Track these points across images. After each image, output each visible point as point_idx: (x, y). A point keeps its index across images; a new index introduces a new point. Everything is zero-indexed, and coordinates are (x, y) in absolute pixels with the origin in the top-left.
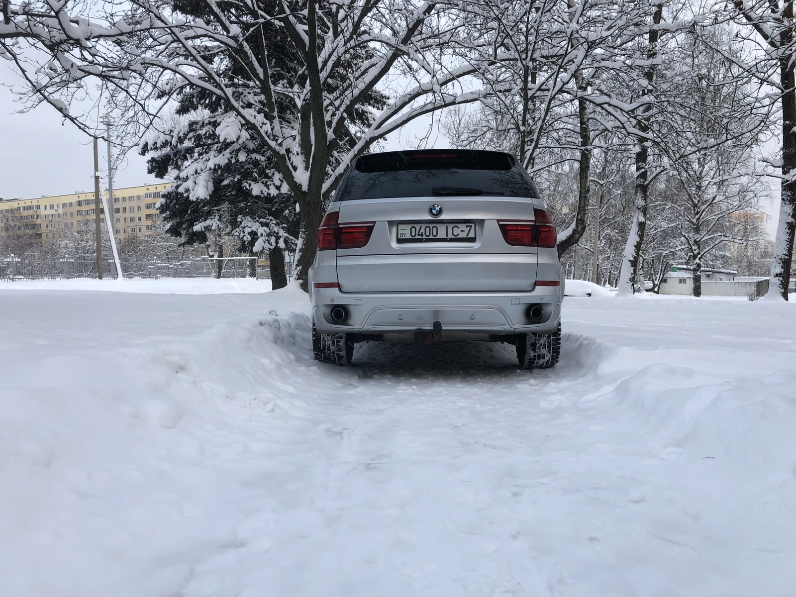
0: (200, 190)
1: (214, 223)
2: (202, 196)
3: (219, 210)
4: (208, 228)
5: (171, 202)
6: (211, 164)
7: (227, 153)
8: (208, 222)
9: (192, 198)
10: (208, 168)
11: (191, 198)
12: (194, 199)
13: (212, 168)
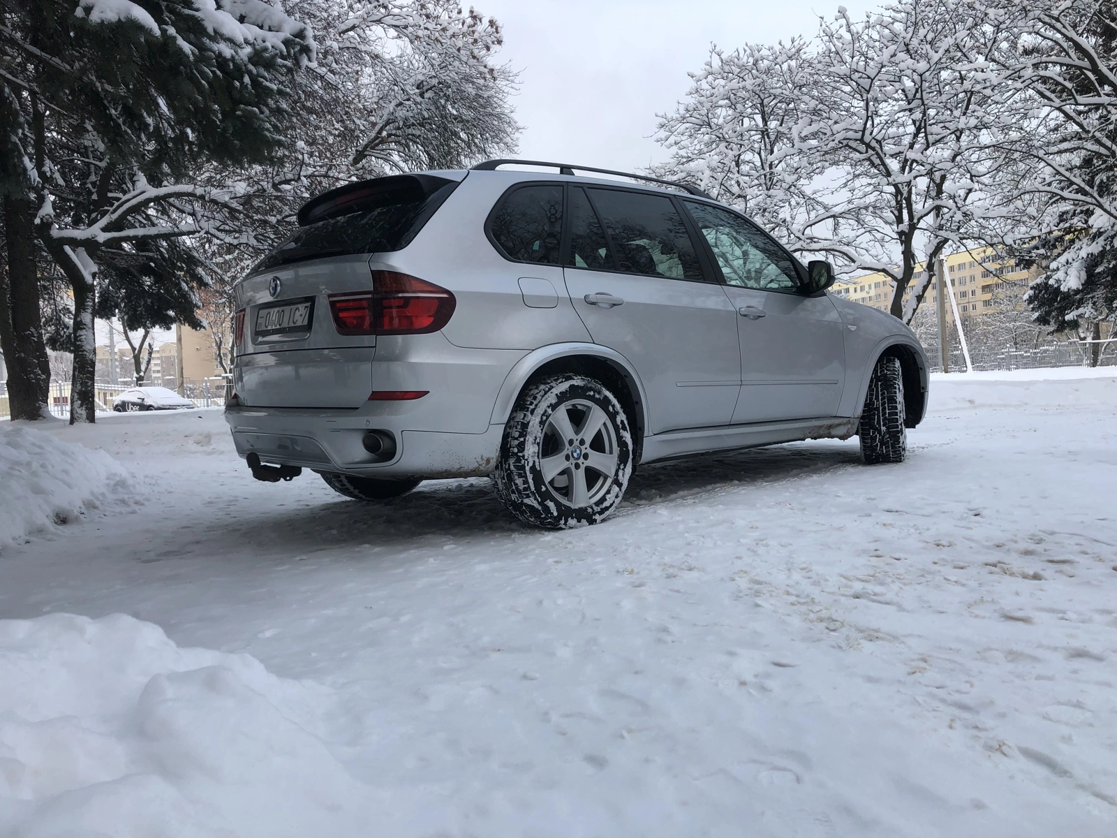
0: (1072, 280)
1: (1087, 311)
2: (1074, 287)
3: (1092, 298)
4: (1080, 316)
5: (1039, 293)
6: (1083, 254)
7: (1101, 241)
8: (1081, 310)
9: (1064, 288)
10: (1080, 257)
11: (1062, 289)
12: (1066, 290)
13: (1085, 257)
